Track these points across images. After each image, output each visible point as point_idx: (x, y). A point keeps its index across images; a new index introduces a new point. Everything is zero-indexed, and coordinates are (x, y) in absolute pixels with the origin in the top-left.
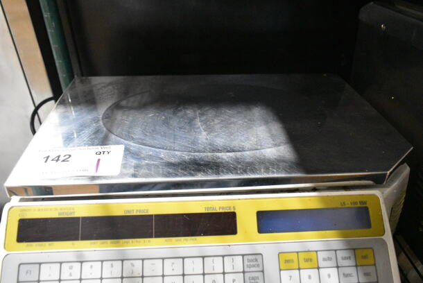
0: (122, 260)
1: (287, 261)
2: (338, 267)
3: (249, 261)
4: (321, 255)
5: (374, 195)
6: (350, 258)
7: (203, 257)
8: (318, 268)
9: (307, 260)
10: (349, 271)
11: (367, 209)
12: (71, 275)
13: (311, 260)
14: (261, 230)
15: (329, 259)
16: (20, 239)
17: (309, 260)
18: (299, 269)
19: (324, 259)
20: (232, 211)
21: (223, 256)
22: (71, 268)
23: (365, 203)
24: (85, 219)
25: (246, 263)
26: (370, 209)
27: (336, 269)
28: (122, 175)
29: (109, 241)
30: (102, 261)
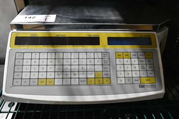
0: (55, 53)
1: (119, 55)
2: (138, 58)
3: (104, 54)
4: (132, 54)
5: (153, 34)
6: (143, 55)
7: (86, 53)
8: (131, 58)
9: (126, 55)
10: (142, 60)
11: (150, 38)
12: (35, 57)
13: (128, 55)
14: (109, 44)
15: (135, 55)
16: (16, 44)
17: (127, 55)
18: (123, 58)
19: (133, 55)
20: (98, 36)
21: (94, 53)
22: (36, 55)
23: (150, 36)
24: (41, 37)
26: (152, 39)
27: (137, 59)
28: (55, 22)
29: (50, 46)
30: (48, 53)
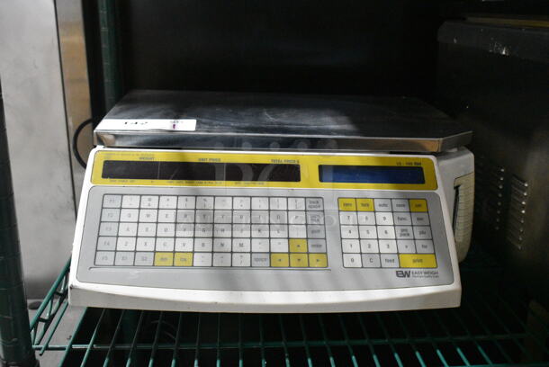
0: (196, 196)
1: (346, 205)
2: (393, 212)
3: (311, 202)
4: (377, 202)
5: (429, 159)
6: (404, 206)
7: (269, 197)
8: (375, 212)
9: (363, 205)
10: (402, 215)
11: (421, 169)
12: (149, 205)
13: (368, 205)
14: (321, 180)
15: (385, 205)
16: (105, 176)
17: (367, 205)
18: (357, 211)
19: (380, 205)
20: (296, 163)
21: (287, 198)
22: (150, 200)
23: (420, 164)
24: (163, 163)
25: (308, 204)
26: (424, 171)
27: (391, 214)
28: (196, 131)
29: (184, 181)
30: (178, 196)
